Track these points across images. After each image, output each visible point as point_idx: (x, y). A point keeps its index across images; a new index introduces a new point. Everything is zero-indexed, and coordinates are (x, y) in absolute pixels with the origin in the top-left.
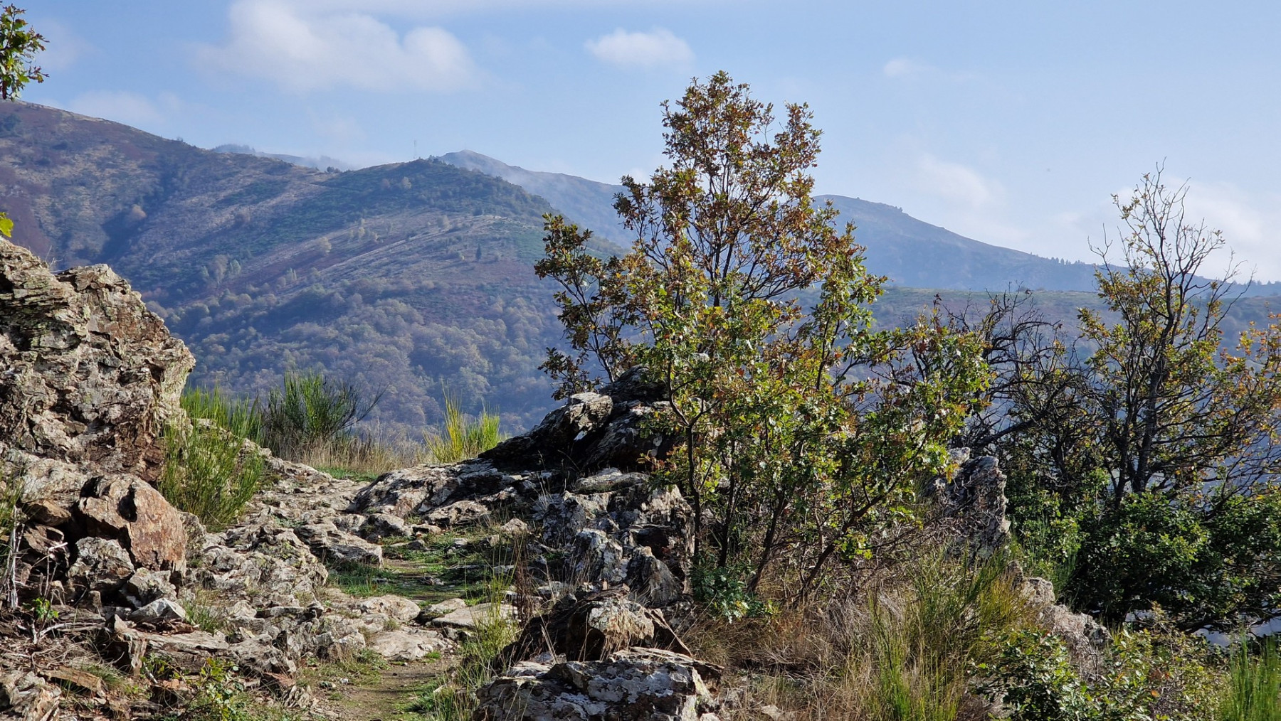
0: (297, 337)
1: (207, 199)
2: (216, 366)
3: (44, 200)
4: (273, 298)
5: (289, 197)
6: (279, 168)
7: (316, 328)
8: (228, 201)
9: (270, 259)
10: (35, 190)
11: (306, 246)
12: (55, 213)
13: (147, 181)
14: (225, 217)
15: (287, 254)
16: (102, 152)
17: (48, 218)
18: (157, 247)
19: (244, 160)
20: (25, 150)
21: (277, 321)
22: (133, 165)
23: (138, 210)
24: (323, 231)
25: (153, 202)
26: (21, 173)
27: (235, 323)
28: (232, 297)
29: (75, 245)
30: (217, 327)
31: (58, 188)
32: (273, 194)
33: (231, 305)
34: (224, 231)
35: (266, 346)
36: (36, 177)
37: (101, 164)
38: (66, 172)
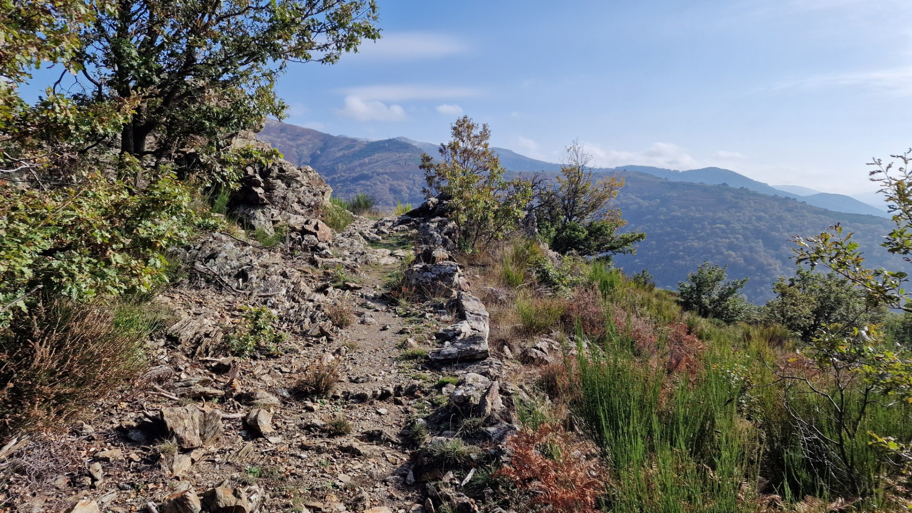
0: (360, 184)
1: (336, 149)
2: (340, 192)
3: (294, 149)
4: (354, 174)
5: (357, 148)
6: (354, 141)
7: (365, 182)
8: (341, 150)
9: (353, 164)
10: (292, 147)
11: (362, 161)
12: (297, 152)
13: (321, 144)
14: (341, 153)
15: (357, 163)
16: (309, 137)
17: (295, 154)
18: (323, 162)
19: (345, 139)
20: (289, 136)
21: (355, 180)
22: (317, 140)
23: (319, 152)
24: (365, 157)
25: (322, 150)
26: (288, 142)
27: (344, 181)
28: (343, 174)
29: (303, 161)
30: (340, 182)
31: (298, 146)
32: (353, 148)
33: (343, 176)
34: (341, 157)
35: (352, 187)
36: (292, 143)
37: (309, 140)
38: (300, 142)
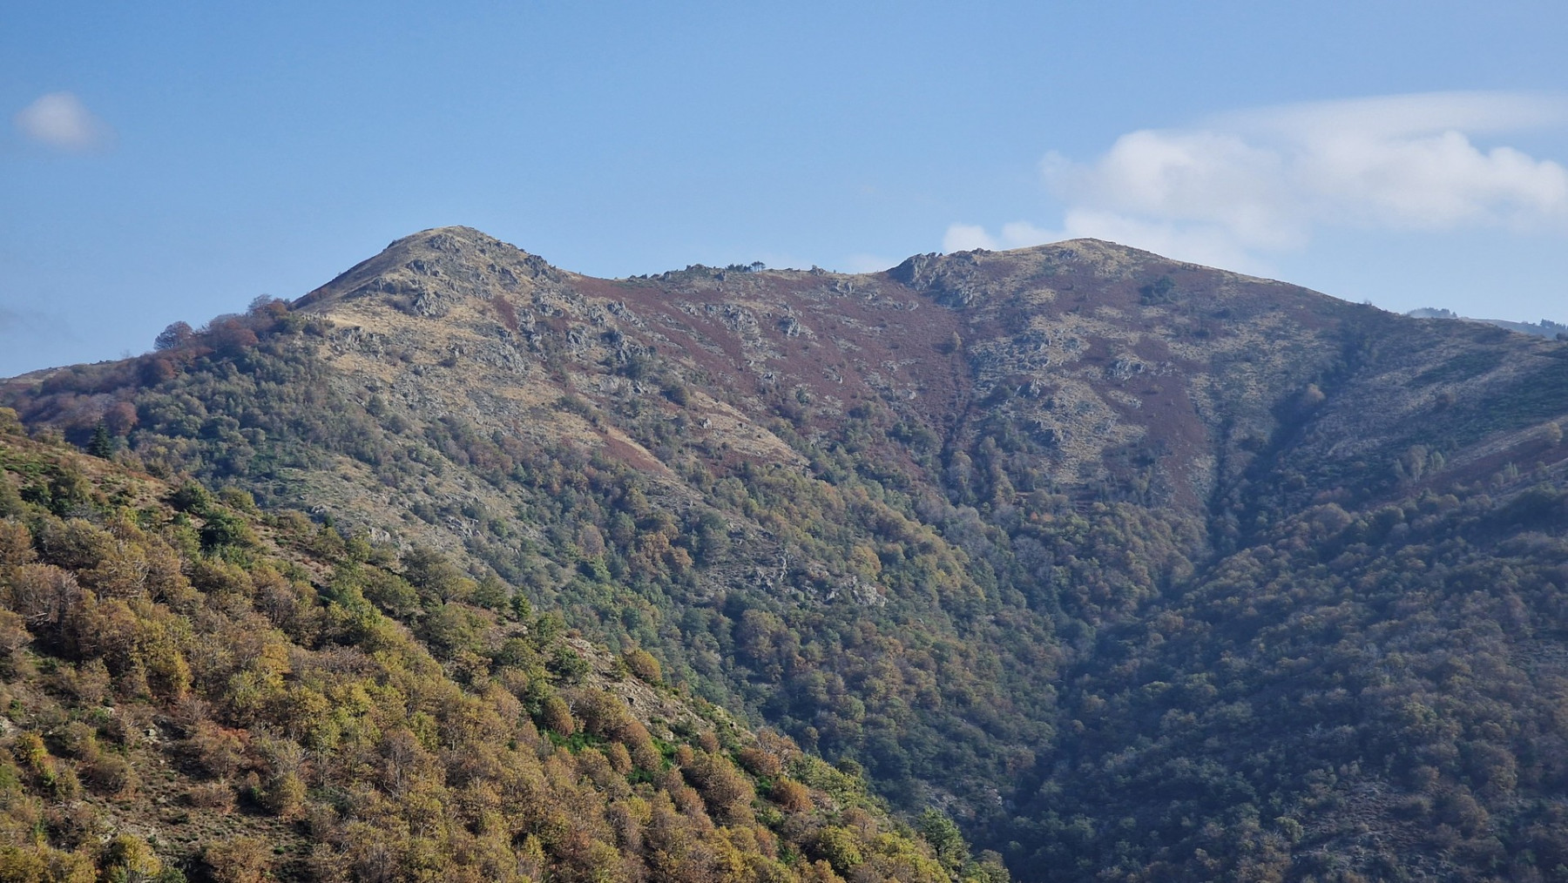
0: (1520, 550)
1: (1400, 376)
2: (1415, 585)
3: (1201, 380)
4: (1488, 500)
5: (1507, 372)
6: (1493, 335)
7: (1545, 539)
8: (1429, 378)
9: (1482, 451)
10: (1191, 367)
11: (1529, 434)
12: (1215, 394)
13: (1326, 354)
14: (1424, 397)
15: (1504, 443)
16: (1271, 320)
17: (1205, 401)
18: (1339, 436)
19: (1446, 325)
20: (1180, 320)
21: (1492, 528)
22: (1308, 335)
23: (1315, 390)
24: (1551, 414)
25: (1333, 379)
26: (1174, 347)
27: (1438, 532)
28: (1433, 498)
29: (1238, 434)
30: (1416, 536)
31: (1219, 364)
32: (1486, 369)
33: (1432, 508)
34: (1424, 414)
35: (1478, 561)
36: (1190, 352)
37: (1270, 335)
38: (1227, 345)
